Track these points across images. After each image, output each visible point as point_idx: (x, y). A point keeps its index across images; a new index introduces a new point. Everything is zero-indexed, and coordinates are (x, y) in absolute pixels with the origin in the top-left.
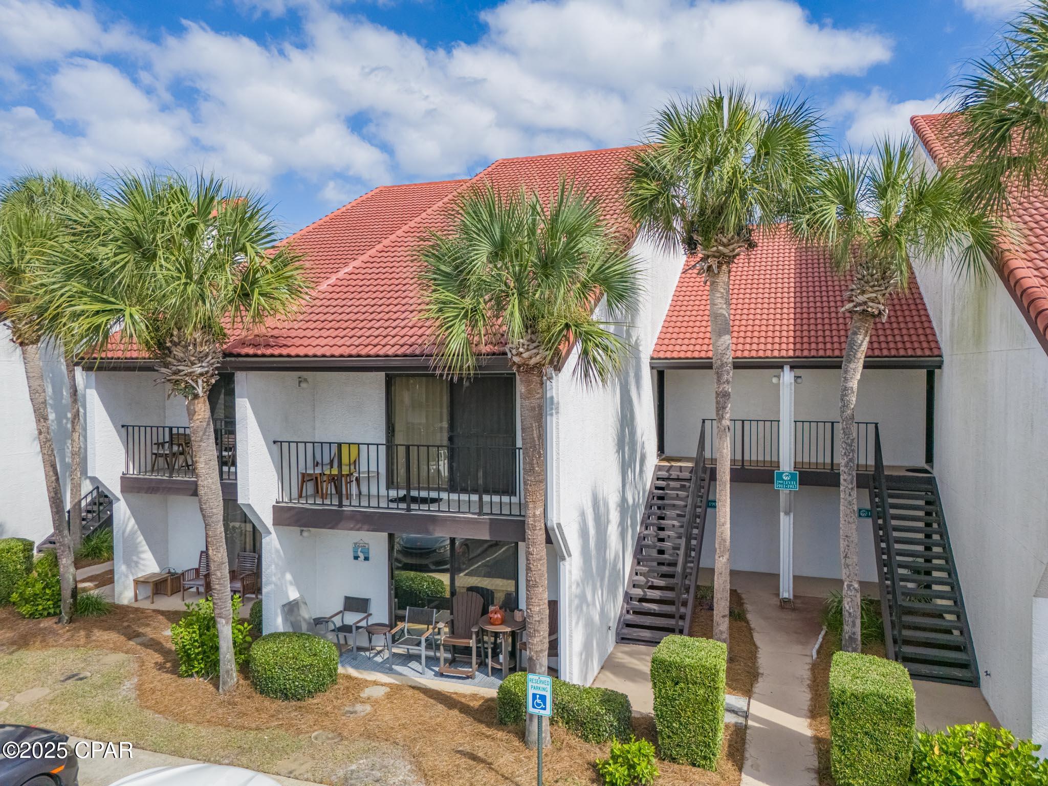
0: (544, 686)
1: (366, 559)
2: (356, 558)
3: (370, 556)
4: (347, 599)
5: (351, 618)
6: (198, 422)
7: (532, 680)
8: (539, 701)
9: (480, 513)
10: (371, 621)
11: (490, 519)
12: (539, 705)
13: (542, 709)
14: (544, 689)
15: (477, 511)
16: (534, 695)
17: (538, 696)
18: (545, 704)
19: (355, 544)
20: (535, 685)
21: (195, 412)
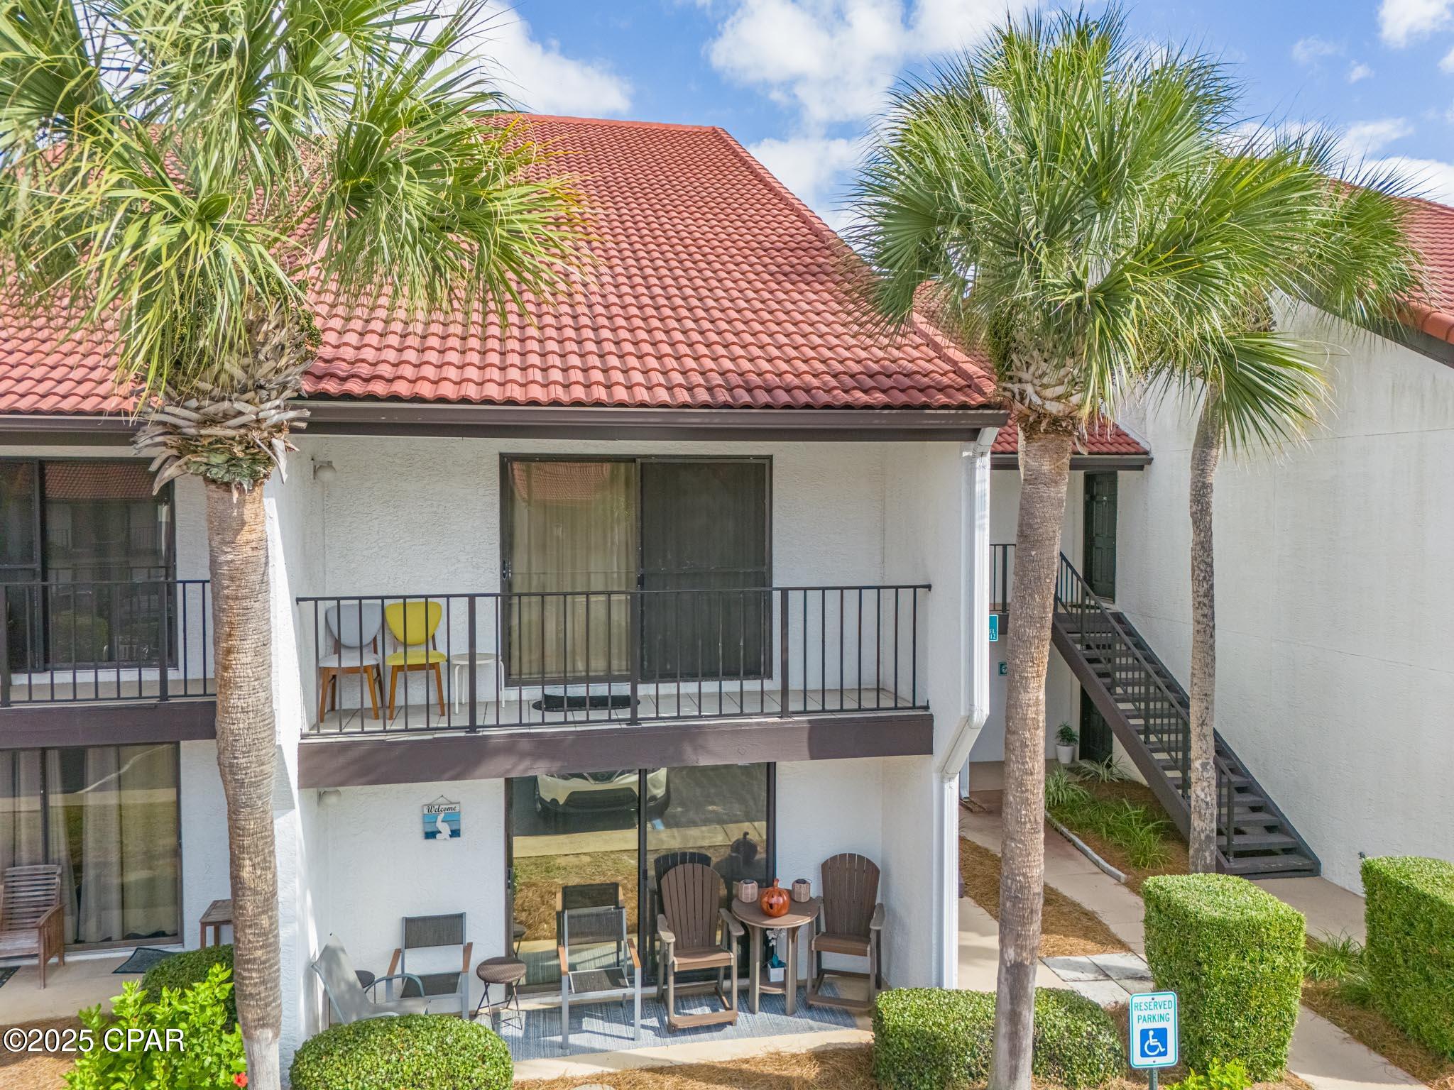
0: (1162, 1011)
1: (455, 833)
2: (431, 835)
3: (463, 828)
4: (410, 923)
5: (422, 963)
6: (248, 548)
7: (1138, 1006)
8: (1153, 1042)
9: (784, 713)
10: (477, 957)
11: (810, 721)
12: (1152, 1049)
13: (1160, 1054)
14: (1162, 1017)
15: (779, 709)
16: (1144, 1034)
17: (1151, 1033)
18: (1165, 1045)
19: (430, 807)
20: (1146, 1013)
21: (243, 523)
